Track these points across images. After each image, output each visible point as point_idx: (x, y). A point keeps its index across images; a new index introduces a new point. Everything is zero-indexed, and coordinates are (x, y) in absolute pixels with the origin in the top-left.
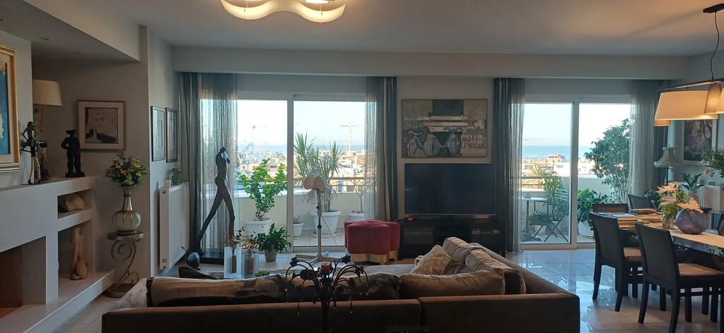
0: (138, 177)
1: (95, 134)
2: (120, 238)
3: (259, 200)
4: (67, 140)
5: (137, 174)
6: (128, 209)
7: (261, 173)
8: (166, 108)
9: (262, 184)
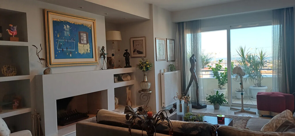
0: (148, 68)
1: (136, 51)
2: (142, 92)
3: (219, 80)
4: (125, 54)
5: (147, 66)
6: (145, 81)
7: (218, 67)
8: (166, 39)
9: (219, 72)
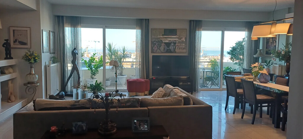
0: (36, 60)
1: (18, 41)
2: (29, 85)
3: (92, 71)
4: (5, 44)
5: (36, 58)
6: (32, 73)
7: (92, 60)
8: (49, 31)
9: (93, 64)
